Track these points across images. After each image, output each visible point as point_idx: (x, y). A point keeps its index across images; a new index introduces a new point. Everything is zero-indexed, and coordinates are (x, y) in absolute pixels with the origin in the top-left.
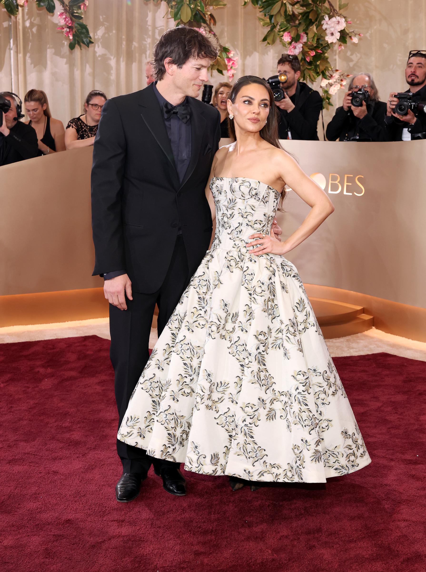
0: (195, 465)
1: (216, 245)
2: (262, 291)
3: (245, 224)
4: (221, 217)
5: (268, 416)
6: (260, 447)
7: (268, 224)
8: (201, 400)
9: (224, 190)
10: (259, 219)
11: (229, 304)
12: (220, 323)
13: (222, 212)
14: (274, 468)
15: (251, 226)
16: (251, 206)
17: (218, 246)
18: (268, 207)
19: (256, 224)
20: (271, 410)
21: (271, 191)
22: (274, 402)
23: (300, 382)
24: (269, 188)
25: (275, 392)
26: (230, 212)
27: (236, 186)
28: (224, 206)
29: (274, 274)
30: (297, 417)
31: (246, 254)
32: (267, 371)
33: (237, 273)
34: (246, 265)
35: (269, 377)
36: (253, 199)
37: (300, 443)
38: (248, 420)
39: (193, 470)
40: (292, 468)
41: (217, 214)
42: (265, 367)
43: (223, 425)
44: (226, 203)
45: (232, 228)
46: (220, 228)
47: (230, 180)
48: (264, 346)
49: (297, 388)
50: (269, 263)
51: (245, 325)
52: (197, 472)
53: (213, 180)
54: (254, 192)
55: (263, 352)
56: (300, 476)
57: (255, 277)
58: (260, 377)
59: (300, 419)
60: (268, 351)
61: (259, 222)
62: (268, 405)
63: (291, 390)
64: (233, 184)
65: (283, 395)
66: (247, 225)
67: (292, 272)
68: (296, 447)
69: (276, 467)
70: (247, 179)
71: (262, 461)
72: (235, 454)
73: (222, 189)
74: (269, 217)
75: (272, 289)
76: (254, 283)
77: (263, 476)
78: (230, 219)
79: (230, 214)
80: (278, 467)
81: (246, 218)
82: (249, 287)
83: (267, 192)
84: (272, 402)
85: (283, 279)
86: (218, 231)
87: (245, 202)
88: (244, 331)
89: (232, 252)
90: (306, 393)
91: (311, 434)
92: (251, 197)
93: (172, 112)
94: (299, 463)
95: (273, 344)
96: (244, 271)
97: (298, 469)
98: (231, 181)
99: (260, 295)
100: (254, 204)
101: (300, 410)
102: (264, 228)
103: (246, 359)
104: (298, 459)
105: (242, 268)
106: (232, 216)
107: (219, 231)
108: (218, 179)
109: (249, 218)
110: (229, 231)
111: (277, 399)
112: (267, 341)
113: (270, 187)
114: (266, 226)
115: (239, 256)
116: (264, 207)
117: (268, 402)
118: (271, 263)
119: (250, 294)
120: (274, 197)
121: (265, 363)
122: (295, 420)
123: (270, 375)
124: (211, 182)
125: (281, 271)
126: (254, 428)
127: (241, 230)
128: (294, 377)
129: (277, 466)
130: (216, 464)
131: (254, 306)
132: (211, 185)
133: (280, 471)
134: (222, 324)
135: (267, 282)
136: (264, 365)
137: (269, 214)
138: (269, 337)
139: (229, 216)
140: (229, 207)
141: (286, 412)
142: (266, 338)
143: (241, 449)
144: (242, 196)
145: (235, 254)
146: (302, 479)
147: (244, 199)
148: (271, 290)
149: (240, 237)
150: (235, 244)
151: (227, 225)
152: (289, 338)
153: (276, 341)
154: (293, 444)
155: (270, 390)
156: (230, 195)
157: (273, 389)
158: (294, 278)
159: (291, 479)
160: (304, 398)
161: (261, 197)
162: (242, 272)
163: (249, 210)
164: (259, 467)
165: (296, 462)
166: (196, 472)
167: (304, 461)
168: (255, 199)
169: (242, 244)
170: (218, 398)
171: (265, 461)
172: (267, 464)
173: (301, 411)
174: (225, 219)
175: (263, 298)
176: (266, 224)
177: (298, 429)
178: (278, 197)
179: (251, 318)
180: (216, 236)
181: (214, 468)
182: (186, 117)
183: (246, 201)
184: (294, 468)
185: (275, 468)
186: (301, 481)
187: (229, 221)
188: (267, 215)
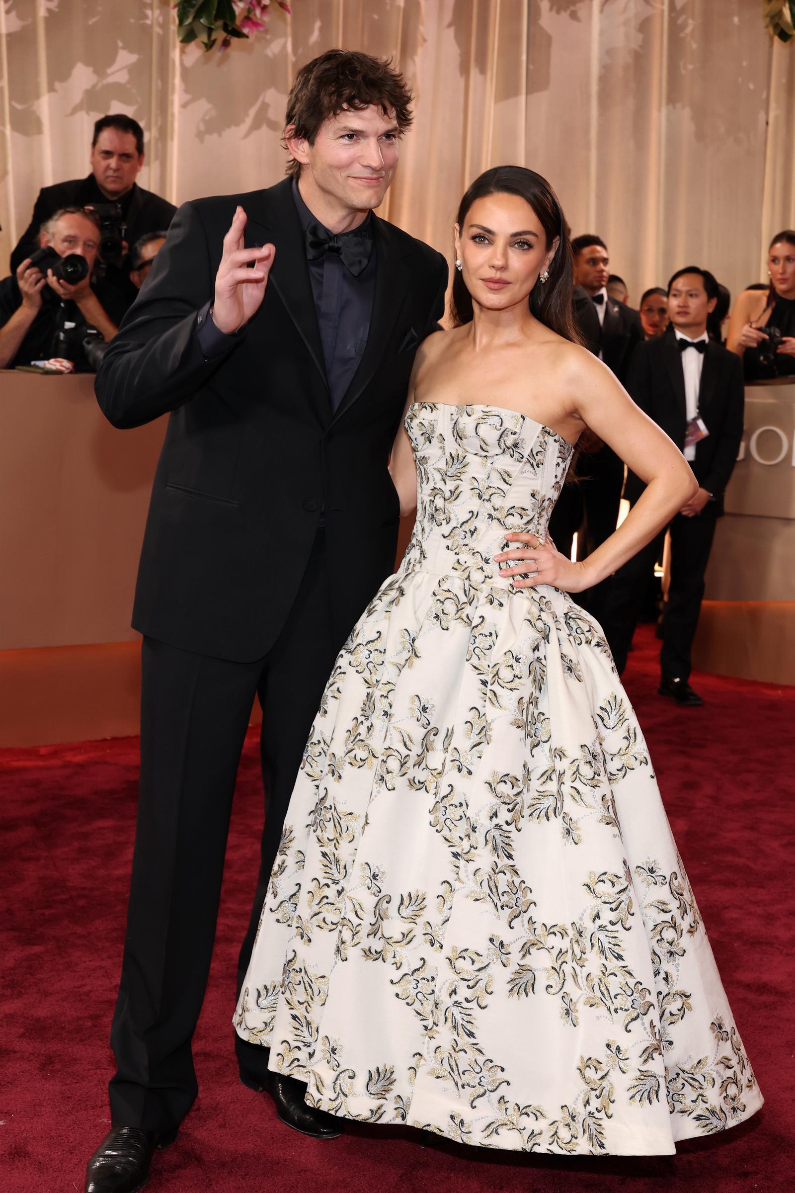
0: (329, 1093)
1: (412, 561)
2: (515, 676)
3: (486, 514)
4: (429, 496)
5: (514, 983)
6: (491, 1061)
7: (540, 516)
8: (353, 935)
9: (436, 434)
10: (518, 505)
11: (433, 706)
12: (407, 752)
13: (431, 485)
14: (525, 1116)
15: (498, 520)
16: (503, 473)
17: (418, 565)
18: (543, 477)
19: (511, 516)
20: (523, 969)
21: (550, 440)
22: (533, 950)
23: (603, 899)
24: (546, 432)
25: (535, 926)
26: (451, 485)
27: (467, 424)
28: (439, 470)
29: (546, 638)
30: (596, 988)
31: (483, 586)
32: (517, 873)
33: (459, 630)
34: (479, 612)
35: (519, 888)
36: (507, 457)
37: (602, 1054)
38: (464, 992)
39: (324, 1107)
40: (573, 1118)
41: (419, 490)
42: (511, 862)
43: (409, 1001)
44: (442, 465)
45: (453, 524)
46: (426, 524)
47: (453, 409)
48: (509, 810)
49: (598, 916)
50: (535, 610)
51: (468, 759)
52: (332, 1112)
53: (412, 410)
54: (510, 440)
55: (508, 823)
56: (597, 1138)
57: (498, 642)
58: (496, 887)
59: (603, 994)
60: (522, 823)
61: (520, 511)
62: (515, 958)
63: (581, 919)
64: (461, 421)
65: (555, 934)
66: (490, 516)
67: (593, 635)
68: (589, 1063)
69: (531, 1114)
70: (495, 410)
71: (495, 1096)
72: (429, 1073)
73: (433, 432)
74: (543, 501)
75: (538, 674)
76: (496, 655)
77: (497, 1133)
78: (451, 502)
79: (451, 491)
80: (538, 1114)
81: (489, 500)
82: (483, 664)
83: (540, 442)
84: (526, 950)
85: (568, 649)
86: (420, 529)
87: (489, 464)
88: (465, 771)
89: (449, 579)
90: (618, 927)
91: (630, 1031)
92: (501, 451)
93: (326, 246)
94: (595, 1103)
95: (533, 809)
96: (472, 627)
97: (590, 1121)
98: (455, 413)
99: (509, 686)
100: (509, 469)
101: (604, 971)
102: (530, 527)
103: (465, 840)
104: (594, 1093)
105: (468, 620)
106: (455, 494)
107: (423, 530)
108: (426, 407)
109: (497, 501)
110: (446, 529)
111: (539, 944)
112: (519, 799)
113: (548, 429)
114: (535, 521)
115: (465, 591)
116: (532, 476)
117: (515, 950)
118: (541, 610)
119: (484, 683)
120: (557, 454)
121: (511, 853)
122: (592, 995)
123: (523, 882)
124: (409, 413)
125: (565, 630)
126: (476, 1012)
127: (476, 529)
128: (589, 887)
129: (535, 1112)
130: (382, 1095)
131: (491, 712)
132: (409, 420)
133: (542, 1125)
134: (413, 754)
135: (527, 655)
136: (510, 857)
137: (543, 493)
138: (525, 791)
139: (448, 494)
140: (449, 474)
141: (561, 975)
142: (516, 790)
143: (445, 1062)
144: (481, 448)
145: (456, 585)
146: (602, 1146)
147: (486, 456)
148: (535, 676)
149: (472, 545)
150: (458, 562)
151: (443, 516)
152: (578, 792)
153: (541, 801)
154: (582, 1057)
155: (522, 921)
156: (451, 446)
157: (530, 918)
158: (598, 650)
159: (569, 1147)
160: (613, 941)
161: (526, 453)
162: (469, 629)
163: (497, 482)
164: (488, 1111)
165: (588, 1103)
166: (330, 1112)
167: (612, 1099)
168: (512, 456)
169: (474, 561)
170: (402, 933)
171: (502, 1097)
172: (508, 1105)
173: (607, 974)
174: (439, 502)
175: (516, 695)
176: (536, 517)
177: (598, 1018)
178: (567, 455)
179: (483, 740)
180: (414, 541)
181: (374, 1104)
182: (360, 262)
183: (489, 461)
184: (579, 1119)
185: (528, 1115)
186: (598, 1151)
187: (448, 505)
188: (539, 497)
